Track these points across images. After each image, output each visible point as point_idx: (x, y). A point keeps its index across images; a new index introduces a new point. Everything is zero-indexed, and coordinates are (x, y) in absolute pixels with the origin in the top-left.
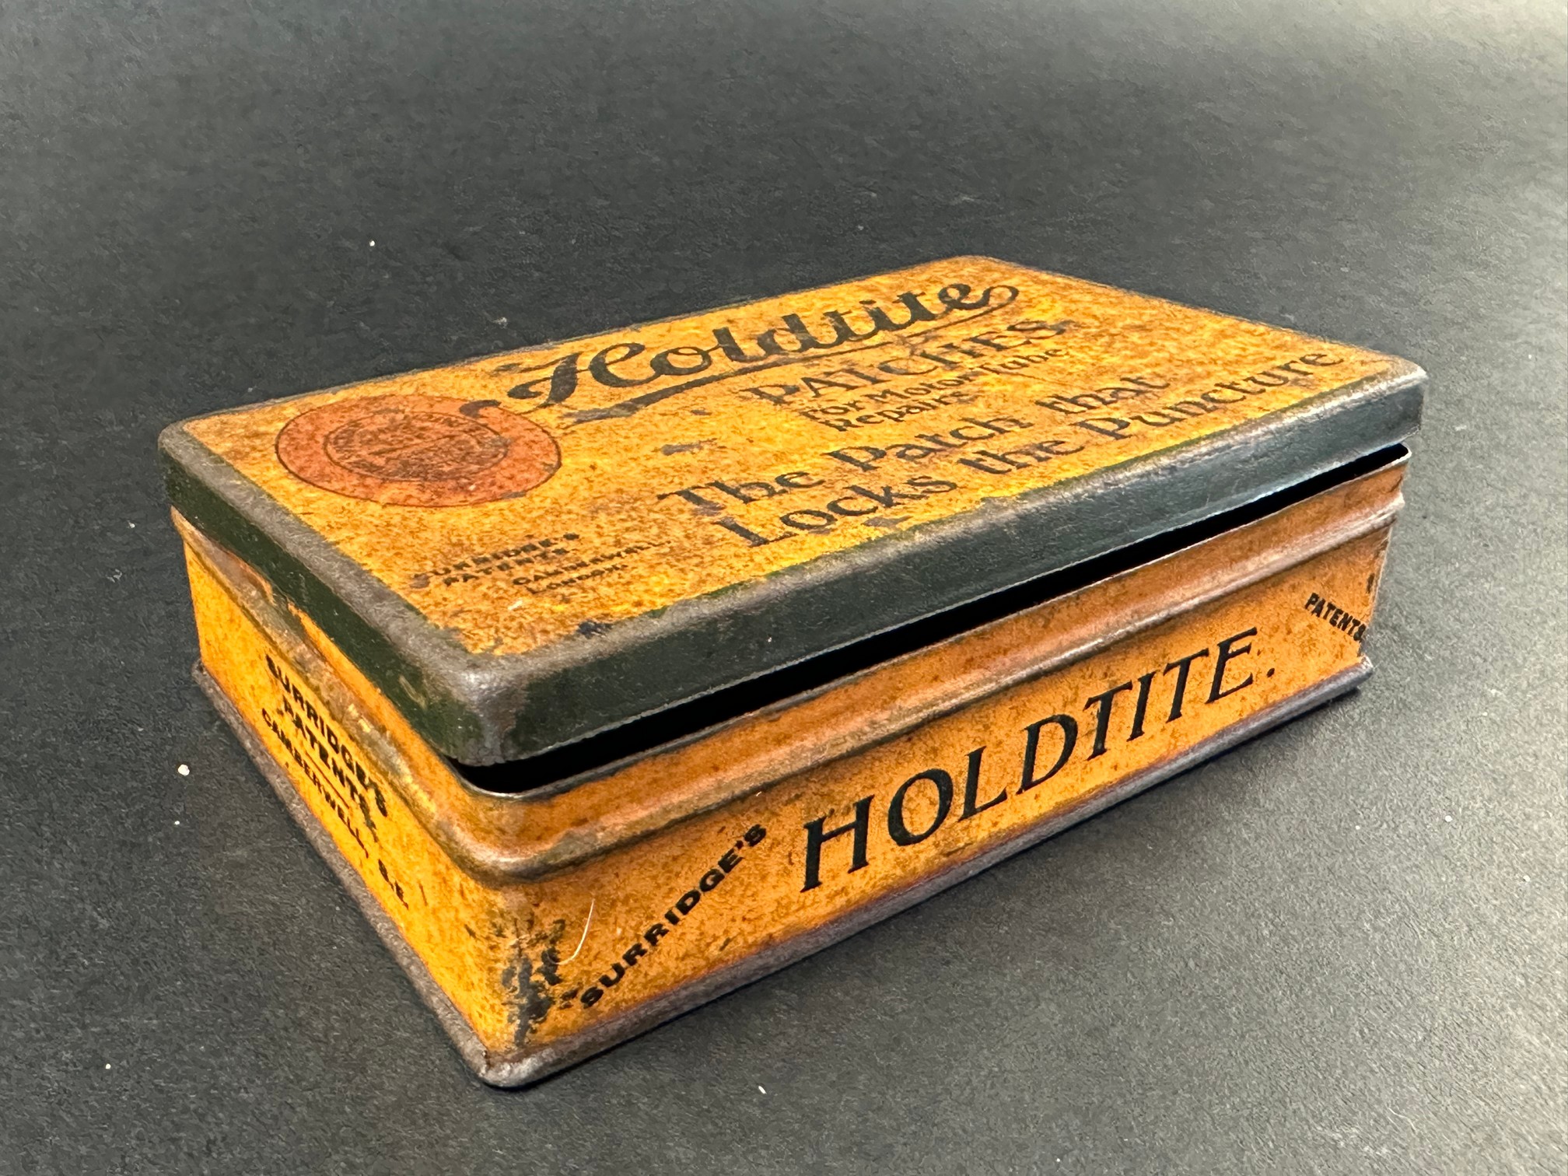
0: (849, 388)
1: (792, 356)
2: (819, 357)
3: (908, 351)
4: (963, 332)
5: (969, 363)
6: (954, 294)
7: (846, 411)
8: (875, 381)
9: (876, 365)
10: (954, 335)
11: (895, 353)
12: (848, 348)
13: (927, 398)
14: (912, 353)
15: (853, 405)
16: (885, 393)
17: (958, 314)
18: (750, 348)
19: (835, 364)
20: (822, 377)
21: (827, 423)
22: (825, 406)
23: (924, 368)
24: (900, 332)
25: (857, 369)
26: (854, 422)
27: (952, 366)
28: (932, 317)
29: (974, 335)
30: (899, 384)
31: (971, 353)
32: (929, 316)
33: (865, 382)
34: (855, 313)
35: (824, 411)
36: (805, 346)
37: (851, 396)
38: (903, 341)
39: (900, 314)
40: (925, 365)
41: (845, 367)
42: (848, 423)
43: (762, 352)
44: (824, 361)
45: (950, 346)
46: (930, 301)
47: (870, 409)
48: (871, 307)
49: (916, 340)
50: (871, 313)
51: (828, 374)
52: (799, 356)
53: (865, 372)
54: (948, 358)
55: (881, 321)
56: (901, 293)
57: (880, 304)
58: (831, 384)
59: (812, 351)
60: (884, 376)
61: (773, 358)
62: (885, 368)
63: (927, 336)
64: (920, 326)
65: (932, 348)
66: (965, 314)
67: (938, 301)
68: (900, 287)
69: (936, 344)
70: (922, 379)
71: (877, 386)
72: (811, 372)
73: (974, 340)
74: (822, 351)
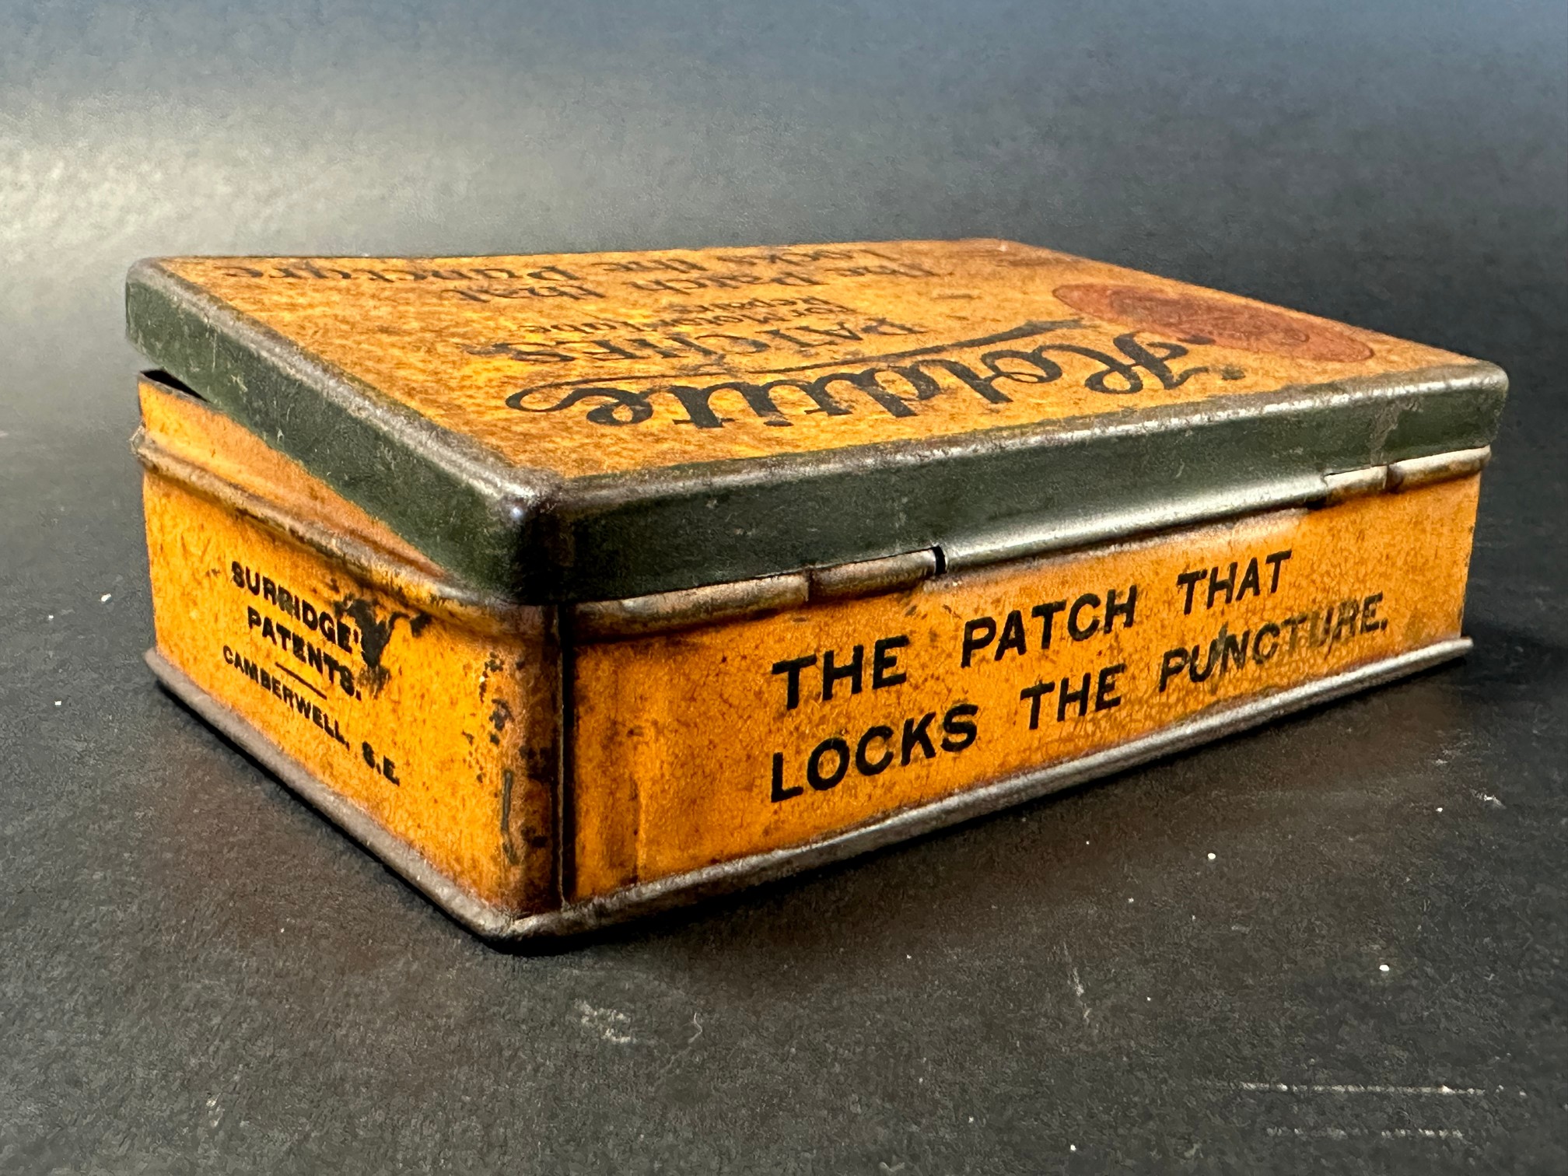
0: (806, 329)
1: (883, 365)
2: (845, 363)
3: (728, 359)
4: (639, 368)
5: (652, 337)
6: (623, 414)
7: (808, 310)
8: (776, 333)
9: (773, 350)
10: (657, 365)
11: (745, 360)
12: (808, 372)
13: (719, 312)
14: (723, 357)
15: (800, 314)
16: (766, 321)
17: (633, 388)
18: (944, 378)
19: (825, 355)
20: (838, 340)
21: (826, 303)
22: (832, 316)
23: (712, 341)
24: (732, 381)
25: (797, 347)
26: (800, 302)
27: (677, 338)
28: (674, 390)
29: (627, 361)
30: (747, 330)
31: (644, 344)
32: (682, 393)
33: (788, 333)
34: (802, 411)
35: (831, 311)
36: (870, 375)
37: (804, 322)
38: (730, 371)
39: (726, 403)
40: (710, 343)
41: (813, 351)
42: (805, 301)
43: (922, 369)
44: (839, 357)
45: (666, 355)
46: (669, 411)
47: (783, 311)
48: (773, 418)
49: (714, 369)
50: (772, 408)
51: (831, 343)
52: (873, 365)
53: (785, 343)
54: (677, 345)
55: (760, 400)
56: (717, 431)
57: (760, 421)
58: (827, 333)
59: (858, 370)
60: (764, 339)
61: (907, 363)
62: (761, 347)
63: (696, 372)
64: (700, 383)
65: (693, 359)
66: (623, 386)
67: (655, 407)
68: (716, 438)
69: (685, 361)
70: (719, 330)
71: (774, 328)
72: (853, 346)
73: (631, 356)
74: (844, 370)
